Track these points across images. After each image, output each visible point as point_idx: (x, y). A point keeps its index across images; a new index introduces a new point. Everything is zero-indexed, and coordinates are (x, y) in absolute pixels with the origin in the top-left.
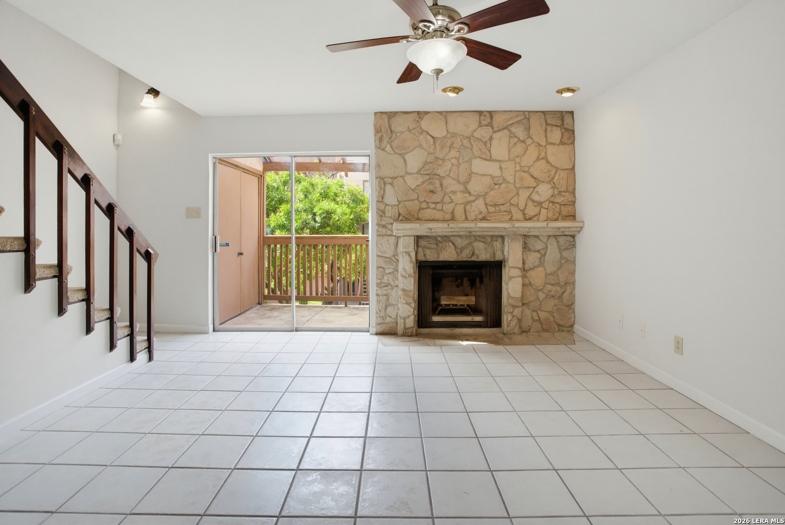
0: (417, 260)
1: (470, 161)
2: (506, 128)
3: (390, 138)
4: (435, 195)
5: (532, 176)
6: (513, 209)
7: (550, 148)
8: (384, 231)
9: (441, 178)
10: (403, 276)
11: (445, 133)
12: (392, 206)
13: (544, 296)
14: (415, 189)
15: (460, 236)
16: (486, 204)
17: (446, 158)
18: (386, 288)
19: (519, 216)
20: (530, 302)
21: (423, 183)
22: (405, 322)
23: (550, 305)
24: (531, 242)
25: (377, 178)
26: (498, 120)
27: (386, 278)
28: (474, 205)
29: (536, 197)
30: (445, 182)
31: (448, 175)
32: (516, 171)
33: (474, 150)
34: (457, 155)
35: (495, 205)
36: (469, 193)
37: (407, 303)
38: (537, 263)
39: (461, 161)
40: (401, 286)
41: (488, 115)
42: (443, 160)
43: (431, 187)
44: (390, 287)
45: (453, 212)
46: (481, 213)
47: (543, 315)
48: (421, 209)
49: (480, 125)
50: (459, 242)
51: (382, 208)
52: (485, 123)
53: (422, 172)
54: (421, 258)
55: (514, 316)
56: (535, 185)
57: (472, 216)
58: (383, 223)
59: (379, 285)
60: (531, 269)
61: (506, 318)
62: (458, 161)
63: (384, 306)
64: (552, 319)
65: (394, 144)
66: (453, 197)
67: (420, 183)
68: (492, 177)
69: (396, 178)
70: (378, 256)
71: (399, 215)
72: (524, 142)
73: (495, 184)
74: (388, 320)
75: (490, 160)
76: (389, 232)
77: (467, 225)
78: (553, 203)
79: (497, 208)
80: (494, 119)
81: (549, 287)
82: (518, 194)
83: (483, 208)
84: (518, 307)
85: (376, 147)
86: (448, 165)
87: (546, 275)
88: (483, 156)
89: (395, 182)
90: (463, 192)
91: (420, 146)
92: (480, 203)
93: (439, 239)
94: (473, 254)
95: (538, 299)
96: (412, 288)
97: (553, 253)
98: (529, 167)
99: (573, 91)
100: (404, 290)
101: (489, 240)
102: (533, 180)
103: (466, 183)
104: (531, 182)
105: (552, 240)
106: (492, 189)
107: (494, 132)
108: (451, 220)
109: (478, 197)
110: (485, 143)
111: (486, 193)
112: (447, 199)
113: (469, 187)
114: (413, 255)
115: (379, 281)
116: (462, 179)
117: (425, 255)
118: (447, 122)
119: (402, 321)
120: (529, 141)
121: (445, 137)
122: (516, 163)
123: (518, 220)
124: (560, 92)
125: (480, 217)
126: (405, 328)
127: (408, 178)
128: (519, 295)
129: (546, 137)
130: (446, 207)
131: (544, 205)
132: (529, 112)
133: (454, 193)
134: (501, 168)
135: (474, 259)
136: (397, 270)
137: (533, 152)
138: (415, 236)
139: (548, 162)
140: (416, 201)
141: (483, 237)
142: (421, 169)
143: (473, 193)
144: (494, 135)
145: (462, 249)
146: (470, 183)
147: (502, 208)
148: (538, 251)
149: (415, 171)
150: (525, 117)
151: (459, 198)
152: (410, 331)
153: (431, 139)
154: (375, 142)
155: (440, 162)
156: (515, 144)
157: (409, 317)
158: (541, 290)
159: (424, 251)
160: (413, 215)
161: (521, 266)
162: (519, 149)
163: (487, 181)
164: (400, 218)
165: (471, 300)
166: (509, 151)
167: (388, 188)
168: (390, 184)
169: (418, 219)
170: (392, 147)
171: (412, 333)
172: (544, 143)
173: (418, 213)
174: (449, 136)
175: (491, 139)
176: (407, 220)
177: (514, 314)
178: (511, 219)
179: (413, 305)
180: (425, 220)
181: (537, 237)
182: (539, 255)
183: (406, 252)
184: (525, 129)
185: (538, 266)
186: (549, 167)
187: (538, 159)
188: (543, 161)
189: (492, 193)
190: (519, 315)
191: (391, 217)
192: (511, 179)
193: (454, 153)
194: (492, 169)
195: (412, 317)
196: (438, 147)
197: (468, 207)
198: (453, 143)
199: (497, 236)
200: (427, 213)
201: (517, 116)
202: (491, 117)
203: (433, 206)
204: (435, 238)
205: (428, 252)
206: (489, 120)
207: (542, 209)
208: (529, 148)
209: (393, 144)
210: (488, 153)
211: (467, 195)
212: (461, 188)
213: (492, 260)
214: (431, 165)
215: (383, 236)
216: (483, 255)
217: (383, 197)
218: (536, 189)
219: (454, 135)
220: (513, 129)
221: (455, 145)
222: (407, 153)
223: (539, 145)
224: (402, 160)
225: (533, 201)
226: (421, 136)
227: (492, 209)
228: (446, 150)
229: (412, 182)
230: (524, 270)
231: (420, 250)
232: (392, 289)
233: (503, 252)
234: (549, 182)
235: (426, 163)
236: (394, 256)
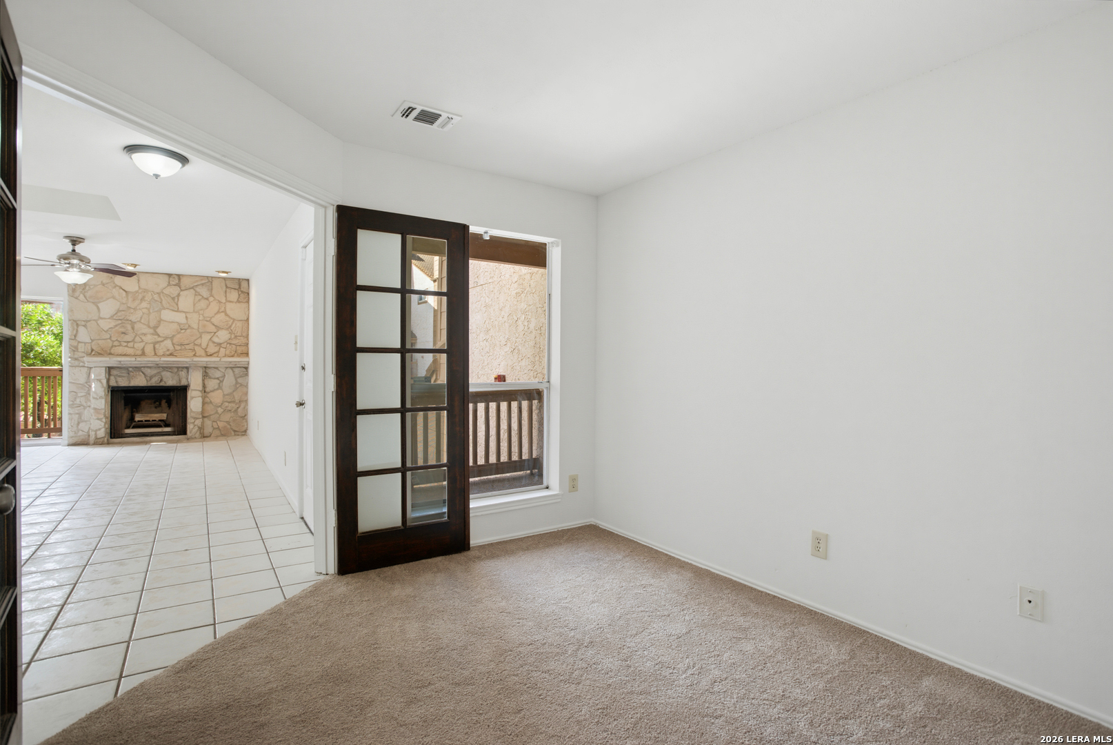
0: (109, 386)
1: (159, 311)
2: (192, 288)
3: (83, 289)
4: (127, 336)
5: (213, 324)
6: (196, 348)
7: (229, 306)
8: (76, 363)
9: (133, 324)
10: (94, 398)
11: (137, 289)
12: (85, 343)
13: (222, 410)
14: (107, 330)
15: (150, 367)
16: (173, 344)
17: (138, 308)
18: (79, 408)
19: (203, 353)
20: (210, 415)
21: (116, 326)
22: (96, 434)
23: (227, 417)
24: (211, 372)
25: (70, 320)
26: (185, 282)
27: (78, 400)
28: (162, 344)
29: (216, 340)
30: (136, 326)
31: (140, 321)
32: (199, 320)
33: (163, 302)
34: (148, 306)
35: (181, 345)
36: (159, 336)
37: (98, 419)
38: (216, 387)
39: (151, 311)
40: (92, 406)
41: (176, 277)
42: (135, 309)
43: (123, 330)
44: (82, 407)
45: (143, 350)
46: (168, 350)
47: (221, 424)
48: (112, 346)
49: (169, 284)
50: (148, 372)
51: (76, 344)
52: (174, 283)
53: (114, 318)
54: (113, 383)
55: (195, 426)
56: (215, 331)
57: (160, 352)
58: (76, 356)
59: (71, 406)
60: (211, 391)
61: (190, 427)
62: (149, 311)
63: (76, 423)
64: (229, 426)
65: (88, 295)
66: (144, 338)
67: (112, 326)
68: (179, 324)
69: (89, 321)
70: (70, 383)
71: (92, 350)
72: (207, 299)
73: (181, 329)
74: (81, 433)
75: (178, 311)
76: (81, 364)
77: (157, 359)
78: (230, 344)
79: (183, 347)
80: (182, 280)
81: (227, 404)
82: (201, 337)
83: (171, 347)
84: (199, 418)
85: (69, 295)
86: (139, 313)
87: (224, 395)
88: (172, 308)
89: (88, 324)
90: (153, 334)
91: (114, 298)
92: (168, 343)
93: (131, 369)
94: (161, 380)
95: (217, 413)
96: (103, 407)
97: (229, 380)
98: (211, 318)
99: (227, 273)
100: (95, 409)
101: (176, 370)
102: (214, 327)
103: (155, 328)
104: (213, 329)
105: (230, 371)
106: (179, 333)
107: (182, 290)
108: (141, 355)
109: (166, 338)
110: (173, 299)
111: (174, 336)
112: (138, 339)
113: (159, 330)
114: (104, 382)
115: (71, 403)
116: (152, 324)
117: (117, 382)
118: (139, 280)
119: (93, 433)
120: (211, 299)
121: (137, 292)
122: (199, 314)
123: (200, 356)
124: (219, 272)
125: (168, 353)
126: (97, 438)
127: (101, 322)
128: (200, 410)
129: (226, 296)
130: (136, 345)
131: (223, 345)
132: (212, 277)
133: (145, 334)
134: (186, 317)
135: (162, 384)
136: (89, 394)
137: (214, 307)
138: (106, 367)
139: (226, 315)
140: (109, 340)
141: (170, 368)
142: (114, 315)
143: (161, 335)
144: (181, 293)
145: (151, 378)
146: (160, 327)
147: (187, 347)
148: (218, 379)
149: (108, 316)
150: (209, 281)
151: (149, 338)
152: (101, 440)
153: (124, 293)
154: (68, 291)
155: (132, 311)
156: (199, 300)
157: (100, 429)
158: (220, 406)
159: (116, 379)
160: (106, 351)
161: (201, 388)
162: (203, 304)
163: (175, 326)
164: (93, 353)
165: (164, 416)
166: (194, 305)
167: (81, 329)
168: (84, 326)
169: (110, 354)
170: (85, 297)
171: (103, 441)
172: (224, 301)
173: (110, 350)
174: (140, 291)
175: (179, 295)
176: (100, 354)
177: (196, 423)
178: (195, 355)
179: (104, 420)
180: (117, 355)
181: (216, 368)
182: (218, 381)
183: (97, 380)
184: (208, 290)
185: (217, 389)
186: (228, 319)
187: (218, 312)
188: (223, 314)
189: (178, 336)
190: (200, 424)
191: (84, 352)
192: (195, 326)
193: (144, 305)
194: (180, 318)
195: (103, 430)
196: (130, 299)
197: (157, 346)
198: (144, 297)
199: (183, 368)
200: (119, 350)
201: (202, 280)
202: (179, 279)
203: (125, 344)
204: (127, 369)
205: (119, 379)
206: (177, 282)
207: (221, 349)
208: (211, 304)
209: (86, 294)
210: (175, 306)
211: (156, 337)
212: (152, 331)
213: (178, 385)
214: (123, 312)
215: (75, 367)
216: (170, 381)
217: (75, 336)
218: (216, 334)
219: (146, 291)
220: (197, 289)
221: (146, 299)
222: (100, 302)
223: (220, 302)
224: (95, 308)
225: (214, 342)
226: (114, 290)
227: (178, 348)
228: (137, 302)
229: (105, 325)
230: (205, 392)
231: (112, 378)
232: (85, 408)
233: (187, 379)
234: (227, 329)
235: (119, 311)
236: (86, 383)
